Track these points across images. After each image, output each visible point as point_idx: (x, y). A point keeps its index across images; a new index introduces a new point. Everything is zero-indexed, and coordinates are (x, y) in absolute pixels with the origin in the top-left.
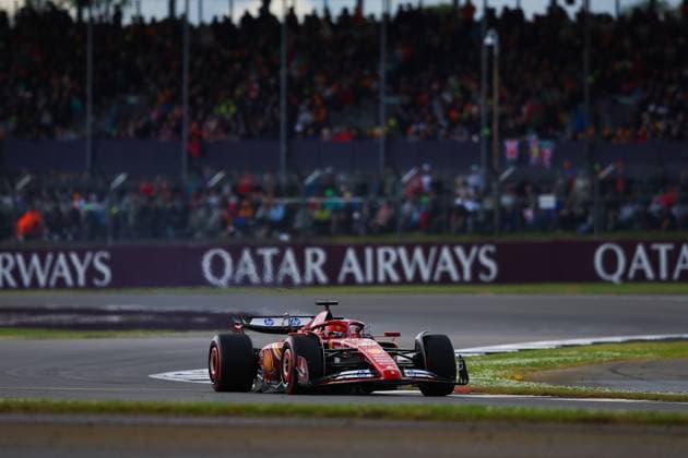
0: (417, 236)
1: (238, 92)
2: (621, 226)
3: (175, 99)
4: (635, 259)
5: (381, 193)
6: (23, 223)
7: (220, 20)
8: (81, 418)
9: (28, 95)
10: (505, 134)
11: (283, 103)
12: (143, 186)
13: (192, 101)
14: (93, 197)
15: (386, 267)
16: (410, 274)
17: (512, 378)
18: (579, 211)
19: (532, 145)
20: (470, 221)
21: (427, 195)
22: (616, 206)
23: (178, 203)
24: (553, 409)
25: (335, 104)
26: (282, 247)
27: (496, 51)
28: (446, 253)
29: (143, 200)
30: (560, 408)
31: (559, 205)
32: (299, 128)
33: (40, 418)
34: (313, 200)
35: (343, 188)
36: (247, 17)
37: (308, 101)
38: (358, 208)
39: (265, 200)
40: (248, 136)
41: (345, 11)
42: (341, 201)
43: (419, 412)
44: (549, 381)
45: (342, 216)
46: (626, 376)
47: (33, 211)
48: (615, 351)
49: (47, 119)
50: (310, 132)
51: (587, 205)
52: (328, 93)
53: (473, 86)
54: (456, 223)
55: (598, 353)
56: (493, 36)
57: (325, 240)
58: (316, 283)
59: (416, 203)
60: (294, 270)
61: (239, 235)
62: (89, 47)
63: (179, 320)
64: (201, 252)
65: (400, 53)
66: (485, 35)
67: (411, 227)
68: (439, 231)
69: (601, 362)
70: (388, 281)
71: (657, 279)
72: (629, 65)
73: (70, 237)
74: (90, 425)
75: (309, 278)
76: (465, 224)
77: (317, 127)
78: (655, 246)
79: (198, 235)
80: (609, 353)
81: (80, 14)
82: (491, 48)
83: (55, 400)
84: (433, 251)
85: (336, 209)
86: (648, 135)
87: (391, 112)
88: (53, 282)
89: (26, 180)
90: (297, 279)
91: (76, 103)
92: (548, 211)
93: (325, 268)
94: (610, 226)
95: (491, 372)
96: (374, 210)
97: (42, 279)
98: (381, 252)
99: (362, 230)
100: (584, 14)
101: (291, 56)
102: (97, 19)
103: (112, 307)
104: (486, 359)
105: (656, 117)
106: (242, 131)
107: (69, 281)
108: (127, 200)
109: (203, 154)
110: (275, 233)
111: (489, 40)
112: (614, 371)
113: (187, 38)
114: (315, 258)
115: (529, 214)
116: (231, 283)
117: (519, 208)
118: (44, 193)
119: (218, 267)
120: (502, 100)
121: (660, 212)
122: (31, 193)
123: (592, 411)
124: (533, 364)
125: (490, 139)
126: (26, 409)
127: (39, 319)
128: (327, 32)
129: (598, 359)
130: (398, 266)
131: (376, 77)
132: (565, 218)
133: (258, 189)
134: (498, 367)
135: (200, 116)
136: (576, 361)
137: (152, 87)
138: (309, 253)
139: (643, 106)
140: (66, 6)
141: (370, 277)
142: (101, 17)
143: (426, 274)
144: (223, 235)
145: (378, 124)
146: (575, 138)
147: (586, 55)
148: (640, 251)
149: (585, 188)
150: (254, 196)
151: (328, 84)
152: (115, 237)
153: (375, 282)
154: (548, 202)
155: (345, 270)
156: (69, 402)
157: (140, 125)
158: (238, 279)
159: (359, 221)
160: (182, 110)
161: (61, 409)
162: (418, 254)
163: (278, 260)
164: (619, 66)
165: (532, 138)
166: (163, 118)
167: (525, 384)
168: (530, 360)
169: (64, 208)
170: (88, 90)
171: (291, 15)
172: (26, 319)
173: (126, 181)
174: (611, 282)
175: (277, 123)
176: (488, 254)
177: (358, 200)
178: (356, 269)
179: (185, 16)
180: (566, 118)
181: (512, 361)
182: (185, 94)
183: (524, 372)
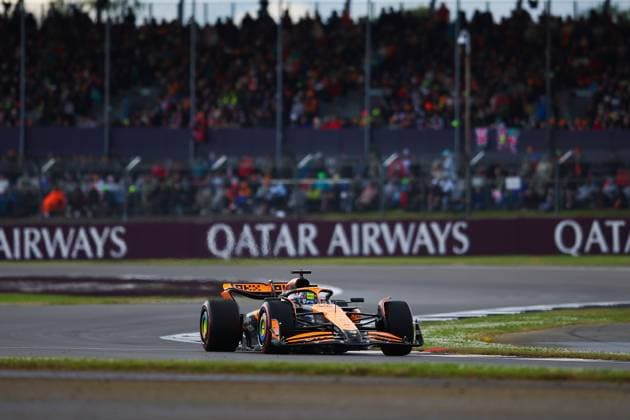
0: (398, 214)
1: (239, 85)
2: (578, 205)
3: (183, 92)
4: (591, 235)
5: (365, 175)
6: (49, 201)
7: (224, 21)
8: (100, 375)
9: (53, 88)
10: (476, 123)
11: (279, 96)
12: (155, 168)
13: (199, 93)
14: (111, 178)
15: (370, 241)
16: (391, 247)
17: (482, 340)
18: (541, 192)
19: (499, 132)
20: (445, 200)
21: (407, 176)
22: (574, 187)
23: (185, 184)
24: (518, 367)
25: (326, 96)
26: (279, 223)
27: (468, 50)
28: (423, 229)
29: (155, 181)
30: (524, 366)
31: (524, 186)
32: (294, 117)
33: (63, 375)
34: (306, 181)
35: (331, 171)
36: (247, 19)
37: (300, 94)
38: (346, 188)
39: (264, 181)
40: (248, 124)
41: (335, 13)
42: (330, 182)
43: (399, 370)
44: (516, 342)
45: (331, 196)
46: (582, 339)
47: (57, 190)
48: (572, 316)
49: (69, 109)
50: (304, 120)
51: (548, 186)
52: (319, 86)
53: (447, 81)
54: (432, 201)
55: (559, 317)
56: (465, 37)
57: (316, 217)
58: (308, 254)
59: (397, 184)
60: (288, 244)
61: (240, 212)
62: (107, 46)
63: (187, 288)
64: (206, 228)
65: (383, 51)
66: (458, 35)
67: (393, 205)
68: (417, 209)
69: (560, 326)
70: (372, 254)
71: (611, 252)
72: (585, 61)
73: (90, 214)
74: (108, 381)
75: (302, 251)
76: (440, 203)
77: (309, 116)
78: (608, 223)
79: (203, 212)
80: (568, 318)
81: (99, 17)
82: (463, 46)
83: (77, 359)
84: (412, 227)
85: (326, 189)
86: (604, 125)
87: (375, 103)
88: (74, 254)
89: (51, 162)
90: (291, 251)
91: (95, 94)
92: (515, 192)
93: (316, 242)
94: (568, 205)
95: (463, 336)
96: (358, 191)
97: (65, 252)
98: (366, 228)
99: (349, 208)
100: (546, 17)
101: (286, 53)
102: (114, 21)
103: (128, 277)
104: (459, 324)
105: (609, 107)
106: (243, 120)
107: (89, 253)
108: (140, 181)
109: (208, 141)
110: (272, 211)
111: (461, 40)
112: (572, 333)
113: (194, 37)
114: (307, 233)
115: (497, 194)
116: (233, 255)
117: (486, 191)
118: (67, 175)
119: (221, 241)
120: (473, 93)
121: (613, 192)
122: (55, 175)
123: (553, 370)
124: (500, 328)
126: (51, 366)
127: (63, 286)
128: (318, 33)
129: (558, 323)
130: (381, 241)
131: (361, 72)
132: (528, 198)
133: (256, 171)
134: (469, 330)
135: (205, 107)
136: (538, 324)
137: (163, 81)
138: (302, 228)
139: (598, 98)
140: (86, 9)
141: (356, 250)
142: (117, 18)
143: (405, 247)
144: (225, 212)
146: (538, 126)
147: (548, 54)
148: (596, 227)
149: (547, 171)
150: (253, 178)
151: (319, 79)
152: (130, 214)
153: (361, 255)
154: (513, 183)
155: (334, 243)
156: (89, 360)
157: (153, 113)
158: (239, 251)
159: (347, 200)
160: (190, 102)
161: (82, 367)
162: (399, 229)
163: (274, 235)
164: (576, 63)
165: (500, 126)
166: (172, 108)
167: (493, 345)
168: (497, 324)
169: (85, 188)
170: (107, 84)
171: (286, 17)
172: (51, 287)
173: (139, 164)
174: (569, 255)
175: (273, 114)
176: (461, 230)
177: (345, 181)
178: (343, 243)
179: (192, 18)
180: (529, 109)
181: (482, 325)
182: (192, 87)
183: (492, 335)
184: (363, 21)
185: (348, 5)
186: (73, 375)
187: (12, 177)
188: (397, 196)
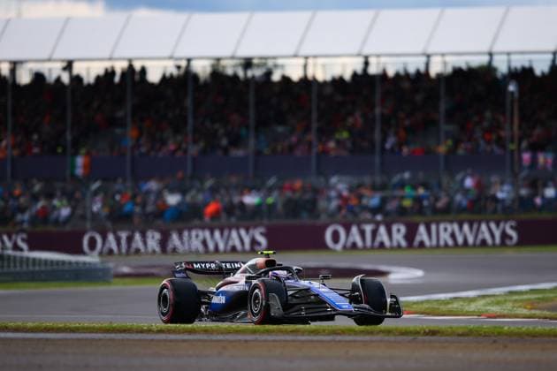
0: (464, 216)
1: (349, 123)
3: (307, 129)
5: (440, 188)
8: (240, 337)
11: (377, 131)
15: (445, 237)
16: (460, 240)
17: (525, 308)
19: (539, 156)
20: (499, 207)
23: (308, 196)
24: (547, 328)
26: (378, 224)
27: (516, 95)
28: (484, 227)
32: (388, 146)
33: (214, 337)
36: (355, 75)
38: (427, 198)
42: (416, 193)
43: (460, 331)
44: (548, 310)
49: (224, 142)
50: (395, 149)
52: (407, 123)
53: (501, 118)
54: (490, 207)
56: (513, 86)
58: (399, 247)
60: (385, 239)
61: (349, 216)
63: (310, 272)
64: (324, 228)
66: (509, 85)
67: (461, 210)
70: (446, 245)
74: (246, 341)
75: (395, 244)
76: (496, 208)
77: (400, 145)
79: (323, 216)
81: (245, 74)
82: (512, 93)
84: (475, 226)
87: (448, 135)
88: (229, 249)
89: (210, 182)
90: (387, 243)
91: (243, 132)
92: (551, 199)
93: (405, 237)
95: (511, 304)
97: (222, 246)
99: (429, 212)
101: (383, 101)
104: (508, 296)
107: (239, 248)
108: (275, 194)
109: (327, 166)
110: (374, 215)
111: (511, 88)
113: (315, 89)
114: (399, 230)
115: (538, 201)
116: (345, 247)
117: (531, 197)
118: (222, 191)
119: (336, 237)
122: (214, 191)
124: (539, 299)
125: (512, 151)
128: (406, 85)
130: (453, 236)
131: (437, 112)
133: (361, 185)
134: (516, 301)
135: (324, 139)
137: (293, 121)
138: (395, 228)
141: (434, 242)
143: (471, 240)
144: (339, 217)
145: (438, 144)
151: (407, 117)
152: (269, 218)
153: (438, 246)
154: (550, 193)
155: (418, 239)
157: (285, 145)
158: (349, 244)
159: (428, 206)
160: (312, 136)
162: (466, 227)
163: (374, 233)
166: (299, 141)
167: (533, 312)
168: (536, 296)
169: (235, 200)
170: (252, 124)
173: (275, 182)
176: (512, 227)
178: (425, 238)
181: (525, 297)
182: (315, 125)
183: (532, 304)
184: (439, 76)
185: (427, 65)
186: (220, 337)
187: (184, 192)
188: (465, 203)
